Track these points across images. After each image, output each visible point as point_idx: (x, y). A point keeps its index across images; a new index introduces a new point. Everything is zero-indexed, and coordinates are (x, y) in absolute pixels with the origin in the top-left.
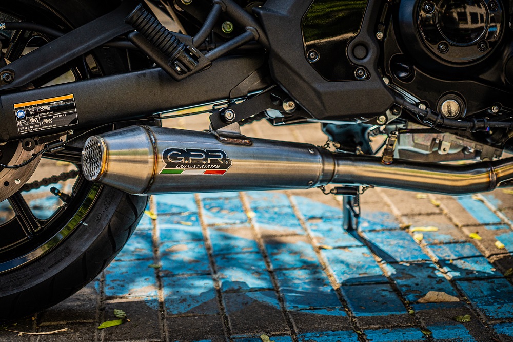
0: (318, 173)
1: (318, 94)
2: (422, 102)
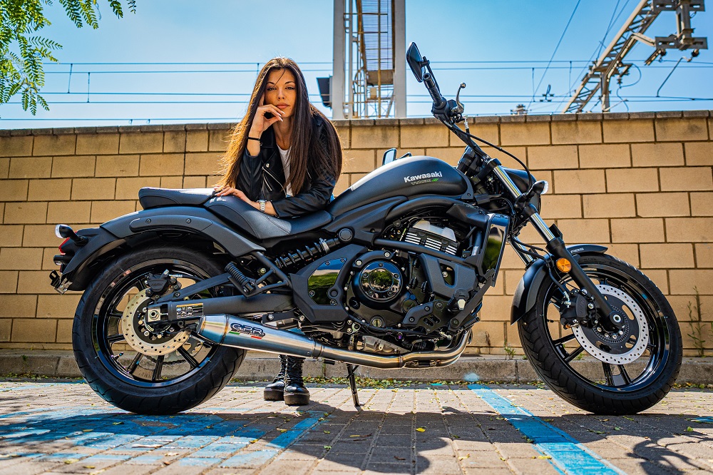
1: (312, 310)
2: (364, 319)
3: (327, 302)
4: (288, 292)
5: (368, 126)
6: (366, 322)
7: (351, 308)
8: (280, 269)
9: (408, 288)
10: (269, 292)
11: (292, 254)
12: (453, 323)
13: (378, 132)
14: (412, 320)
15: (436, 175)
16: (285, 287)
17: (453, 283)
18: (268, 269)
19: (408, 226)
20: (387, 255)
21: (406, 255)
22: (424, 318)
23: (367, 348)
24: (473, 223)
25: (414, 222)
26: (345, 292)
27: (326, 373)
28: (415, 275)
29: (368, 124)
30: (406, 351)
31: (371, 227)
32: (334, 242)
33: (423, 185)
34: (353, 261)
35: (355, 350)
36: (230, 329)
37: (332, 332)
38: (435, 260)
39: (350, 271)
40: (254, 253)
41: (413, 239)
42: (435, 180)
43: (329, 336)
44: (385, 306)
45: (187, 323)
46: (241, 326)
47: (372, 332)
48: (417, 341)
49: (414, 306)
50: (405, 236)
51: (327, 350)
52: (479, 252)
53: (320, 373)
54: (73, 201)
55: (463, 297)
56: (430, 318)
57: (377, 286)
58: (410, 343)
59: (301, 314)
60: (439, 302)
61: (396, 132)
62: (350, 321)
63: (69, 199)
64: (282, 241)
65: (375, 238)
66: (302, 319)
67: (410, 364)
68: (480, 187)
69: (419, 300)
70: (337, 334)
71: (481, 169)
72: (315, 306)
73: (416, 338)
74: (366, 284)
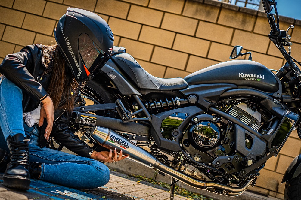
0: (154, 163)
1: (160, 140)
2: (189, 154)
3: (170, 138)
4: (149, 125)
5: (234, 11)
6: (190, 156)
7: (184, 146)
8: (147, 109)
9: (222, 142)
10: (137, 122)
11: (157, 102)
12: (242, 172)
13: (240, 17)
14: (218, 163)
15: (260, 77)
16: (147, 121)
17: (250, 148)
18: (140, 108)
19: (233, 104)
20: (214, 119)
21: (226, 122)
22: (226, 164)
23: (186, 172)
24: (275, 114)
25: (238, 102)
26: (183, 135)
27: (157, 177)
28: (228, 136)
29: (234, 9)
30: (210, 180)
31: (210, 98)
32: (185, 101)
33: (249, 81)
34: (193, 116)
35: (179, 171)
36: (109, 138)
37: (168, 156)
38: (243, 131)
39: (189, 122)
40: (134, 96)
41: (234, 113)
42: (258, 80)
43: (166, 157)
44: (205, 150)
45: (85, 127)
46: (116, 138)
47: (192, 163)
48: (218, 176)
49: (222, 155)
50: (229, 110)
51: (162, 166)
52: (273, 133)
53: (152, 176)
54: (14, 9)
55: (252, 159)
56: (229, 165)
57: (203, 136)
58: (214, 176)
59: (153, 140)
60: (238, 157)
61: (253, 20)
62: (181, 153)
63: (11, 7)
64: (152, 93)
65: (210, 107)
66: (152, 143)
67: (210, 189)
68: (288, 90)
69: (226, 152)
70: (171, 158)
71: (292, 79)
72: (162, 138)
73: (218, 174)
74: (197, 133)
